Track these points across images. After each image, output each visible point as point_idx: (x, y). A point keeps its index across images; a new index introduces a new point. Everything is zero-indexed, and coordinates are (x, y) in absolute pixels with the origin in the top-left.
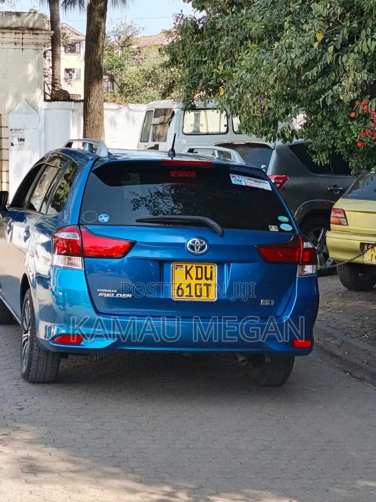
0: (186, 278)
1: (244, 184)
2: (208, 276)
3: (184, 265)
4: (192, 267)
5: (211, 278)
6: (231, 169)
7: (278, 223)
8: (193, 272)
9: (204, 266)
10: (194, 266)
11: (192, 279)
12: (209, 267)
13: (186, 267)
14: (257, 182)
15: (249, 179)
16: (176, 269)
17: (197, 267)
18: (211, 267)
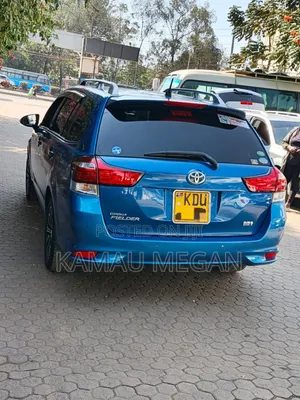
0: (185, 204)
1: (229, 123)
2: (203, 202)
4: (190, 194)
5: (205, 204)
7: (257, 157)
8: (191, 199)
9: (199, 194)
13: (185, 194)
15: (232, 119)
17: (194, 195)
18: (206, 195)
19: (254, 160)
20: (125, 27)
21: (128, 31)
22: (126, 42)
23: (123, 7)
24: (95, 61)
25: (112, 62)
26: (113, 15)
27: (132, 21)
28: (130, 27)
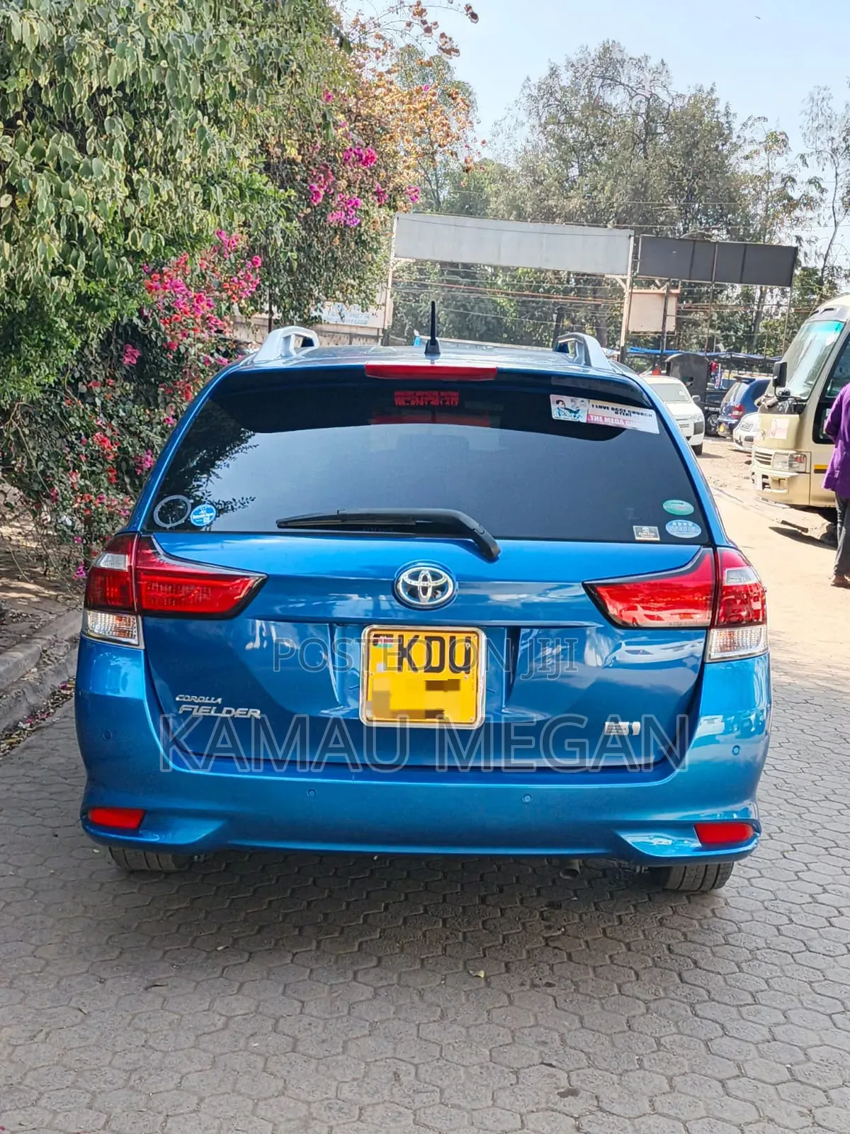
0: (400, 669)
1: (583, 420)
2: (460, 662)
3: (396, 635)
4: (416, 638)
5: (466, 667)
6: (554, 382)
7: (662, 519)
8: (419, 653)
9: (447, 637)
12: (461, 637)
13: (401, 638)
14: (622, 412)
15: (601, 407)
16: (376, 644)
18: (469, 639)
19: (646, 528)
20: (783, 196)
21: (791, 205)
22: (784, 236)
23: (777, 141)
24: (666, 297)
25: (747, 297)
26: (745, 167)
27: (803, 175)
28: (796, 194)
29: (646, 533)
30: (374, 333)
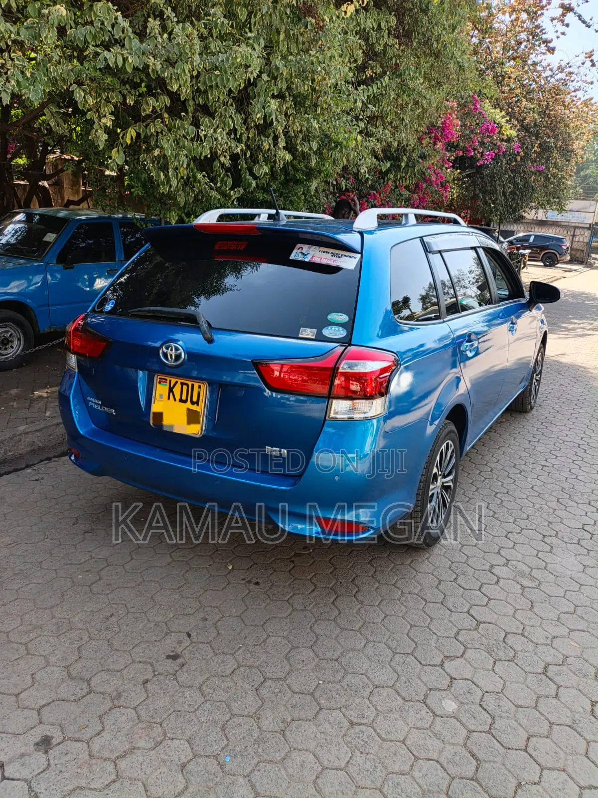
0: (169, 399)
2: (195, 399)
3: (169, 379)
4: (176, 382)
5: (197, 403)
8: (177, 390)
9: (190, 383)
10: (179, 381)
11: (175, 400)
12: (196, 385)
13: (170, 381)
14: (337, 255)
15: (324, 252)
16: (160, 383)
17: (182, 384)
18: (200, 387)
19: (309, 330)
29: (308, 333)
30: (588, 226)
